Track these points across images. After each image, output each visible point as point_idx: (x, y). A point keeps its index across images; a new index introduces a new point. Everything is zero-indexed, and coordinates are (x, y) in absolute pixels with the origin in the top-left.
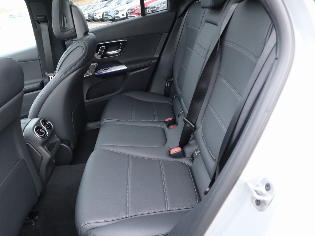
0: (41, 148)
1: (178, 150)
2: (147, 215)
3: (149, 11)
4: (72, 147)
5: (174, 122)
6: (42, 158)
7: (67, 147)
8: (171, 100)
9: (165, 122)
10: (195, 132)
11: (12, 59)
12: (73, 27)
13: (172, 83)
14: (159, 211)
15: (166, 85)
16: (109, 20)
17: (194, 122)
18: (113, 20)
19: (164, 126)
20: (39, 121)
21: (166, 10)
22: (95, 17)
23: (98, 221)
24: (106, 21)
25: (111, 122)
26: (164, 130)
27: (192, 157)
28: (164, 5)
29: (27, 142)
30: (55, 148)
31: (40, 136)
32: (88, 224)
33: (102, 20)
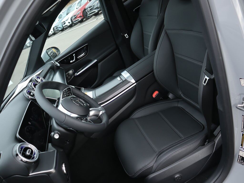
16: (59, 31)
28: (97, 3)
33: (54, 34)
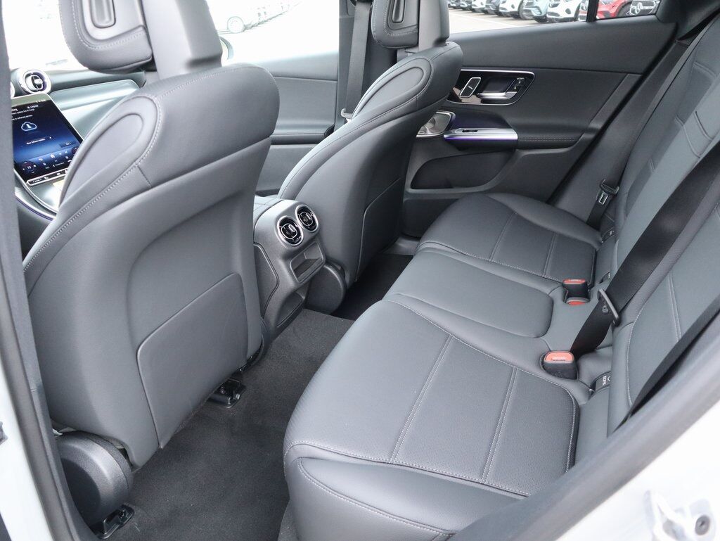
0: (281, 263)
1: (567, 358)
2: (434, 475)
3: (633, 11)
4: (347, 279)
5: (584, 292)
6: (278, 284)
7: (337, 277)
8: (601, 239)
9: (564, 286)
10: (617, 330)
11: (262, 69)
12: (415, 23)
13: (614, 198)
14: (464, 477)
15: (599, 197)
16: (532, 18)
17: (621, 306)
18: (541, 20)
19: (557, 294)
20: (293, 208)
21: (653, 17)
22: (501, 6)
23: (327, 446)
24: (526, 19)
25: (439, 250)
26: (552, 303)
27: (593, 386)
29: (258, 244)
30: (309, 271)
31: (286, 239)
32: (306, 446)
33: (516, 16)
